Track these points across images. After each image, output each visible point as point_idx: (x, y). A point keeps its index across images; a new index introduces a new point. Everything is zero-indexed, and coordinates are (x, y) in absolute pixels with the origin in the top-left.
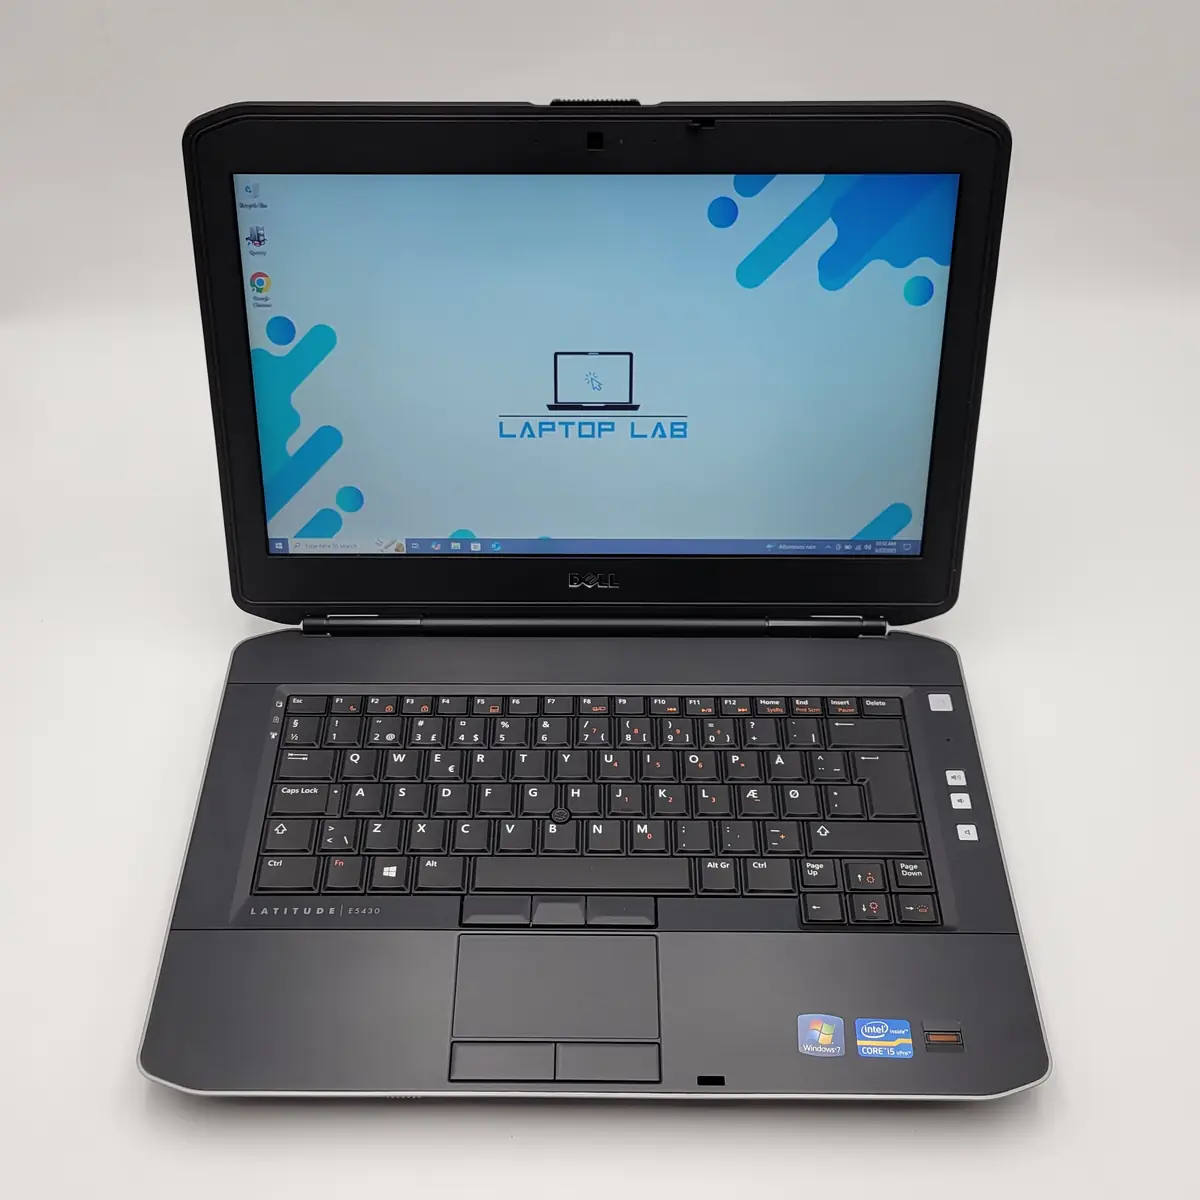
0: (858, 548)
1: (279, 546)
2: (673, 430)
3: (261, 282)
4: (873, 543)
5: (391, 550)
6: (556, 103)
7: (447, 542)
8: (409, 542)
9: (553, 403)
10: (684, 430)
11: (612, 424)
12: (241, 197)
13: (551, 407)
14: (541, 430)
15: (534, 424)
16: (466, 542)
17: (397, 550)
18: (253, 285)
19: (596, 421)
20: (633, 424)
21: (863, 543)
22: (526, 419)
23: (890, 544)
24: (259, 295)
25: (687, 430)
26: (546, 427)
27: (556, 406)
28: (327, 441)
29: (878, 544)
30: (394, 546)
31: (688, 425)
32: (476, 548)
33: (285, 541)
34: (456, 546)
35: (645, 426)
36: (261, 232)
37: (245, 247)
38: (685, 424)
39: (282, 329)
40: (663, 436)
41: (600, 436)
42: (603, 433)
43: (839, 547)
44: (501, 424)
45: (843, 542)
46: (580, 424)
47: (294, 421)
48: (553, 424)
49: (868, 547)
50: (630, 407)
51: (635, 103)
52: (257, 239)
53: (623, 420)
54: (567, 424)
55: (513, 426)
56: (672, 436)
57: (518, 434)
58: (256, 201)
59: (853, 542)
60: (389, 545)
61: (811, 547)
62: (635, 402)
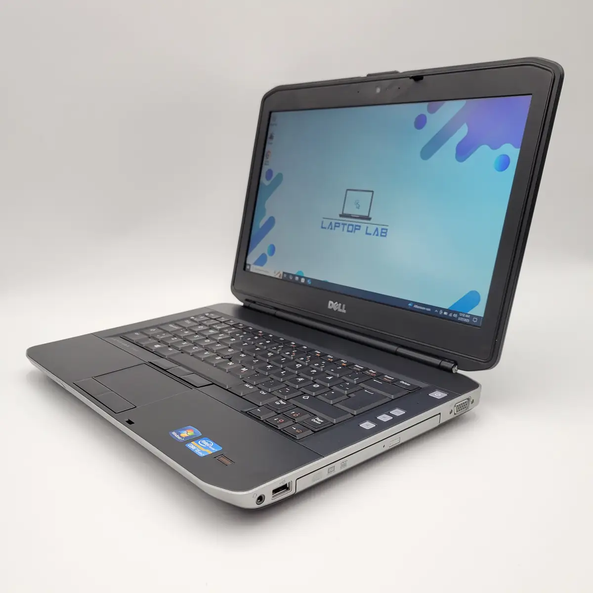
0: (451, 315)
1: (248, 267)
2: (382, 232)
4: (458, 313)
5: (277, 276)
6: (369, 75)
7: (294, 276)
8: (284, 273)
9: (341, 213)
10: (386, 233)
11: (360, 226)
12: (272, 121)
13: (341, 216)
14: (335, 226)
15: (333, 223)
16: (300, 277)
17: (280, 276)
18: (266, 156)
19: (355, 224)
20: (367, 227)
21: (454, 312)
22: (330, 221)
23: (467, 316)
24: (267, 160)
25: (387, 233)
26: (337, 225)
27: (342, 215)
28: (271, 222)
29: (461, 314)
30: (279, 275)
31: (388, 231)
32: (303, 280)
33: (250, 266)
34: (297, 279)
35: (372, 229)
36: (273, 135)
37: (268, 141)
38: (387, 230)
39: (270, 173)
40: (377, 235)
41: (355, 231)
42: (356, 231)
43: (441, 312)
44: (323, 222)
45: (444, 310)
46: (349, 225)
47: (264, 213)
48: (339, 224)
49: (455, 315)
50: (368, 218)
51: (396, 72)
52: (271, 138)
53: (364, 224)
54: (344, 224)
55: (326, 223)
56: (381, 236)
57: (327, 228)
59: (449, 311)
60: (278, 273)
61: (429, 310)
62: (370, 216)
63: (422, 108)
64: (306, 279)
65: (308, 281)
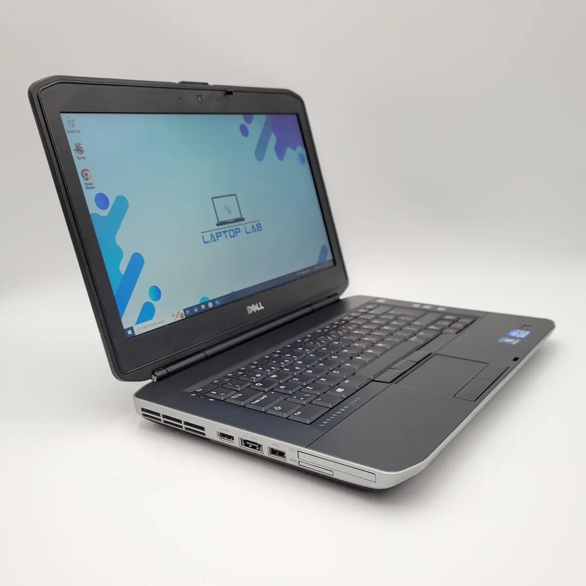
1: (130, 332)
2: (258, 228)
3: (87, 175)
5: (179, 319)
6: (183, 83)
7: (198, 306)
8: (185, 310)
9: (217, 223)
10: (260, 227)
12: (67, 127)
13: (218, 225)
14: (217, 237)
15: (214, 233)
16: (206, 303)
17: (181, 317)
18: (83, 177)
19: (234, 228)
20: (245, 227)
22: (211, 233)
23: (327, 263)
24: (87, 182)
25: (262, 226)
26: (219, 235)
28: (137, 262)
29: (324, 263)
30: (179, 316)
31: (262, 225)
32: (210, 305)
33: (132, 329)
34: (203, 307)
35: (249, 229)
36: (80, 146)
37: (75, 155)
38: (260, 224)
39: (102, 201)
40: (255, 231)
41: (237, 235)
43: (315, 268)
44: (203, 236)
45: (316, 266)
46: (229, 231)
47: (119, 253)
48: (220, 233)
49: (322, 265)
50: (242, 219)
51: (207, 84)
52: (79, 150)
53: (241, 226)
54: (224, 232)
55: (208, 238)
56: (258, 230)
57: (210, 241)
58: (75, 129)
59: (319, 265)
60: (177, 315)
61: (309, 271)
62: (243, 217)
63: (240, 119)
64: (213, 301)
65: (217, 302)
